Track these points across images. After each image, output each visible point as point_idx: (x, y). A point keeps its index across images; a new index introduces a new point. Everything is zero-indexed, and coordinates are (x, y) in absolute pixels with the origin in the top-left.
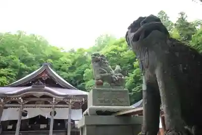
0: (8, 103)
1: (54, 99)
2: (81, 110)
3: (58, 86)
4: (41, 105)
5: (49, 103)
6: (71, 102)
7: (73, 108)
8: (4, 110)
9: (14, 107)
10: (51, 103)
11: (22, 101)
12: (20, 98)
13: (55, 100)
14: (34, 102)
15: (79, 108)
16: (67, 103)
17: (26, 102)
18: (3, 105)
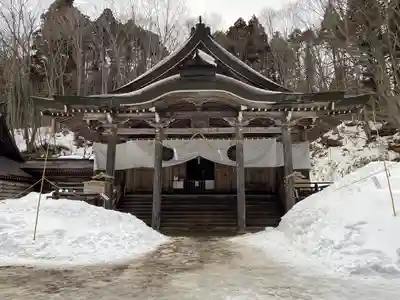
0: (127, 126)
1: (243, 108)
4: (206, 130)
5: (226, 125)
6: (289, 118)
8: (118, 146)
10: (231, 123)
11: (157, 119)
12: (153, 109)
14: (187, 123)
16: (278, 122)
17: (168, 123)
18: (114, 130)
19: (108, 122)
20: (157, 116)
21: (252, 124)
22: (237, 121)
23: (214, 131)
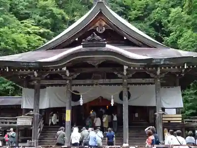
0: (46, 79)
1: (125, 67)
2: (179, 88)
3: (129, 43)
4: (101, 81)
5: (115, 77)
6: (158, 72)
7: (162, 85)
9: (56, 85)
10: (119, 76)
12: (65, 69)
13: (127, 70)
15: (175, 85)
16: (152, 75)
17: (75, 76)
18: (39, 81)
19: (34, 76)
20: (67, 72)
21: (134, 77)
22: (123, 75)
23: (107, 81)
